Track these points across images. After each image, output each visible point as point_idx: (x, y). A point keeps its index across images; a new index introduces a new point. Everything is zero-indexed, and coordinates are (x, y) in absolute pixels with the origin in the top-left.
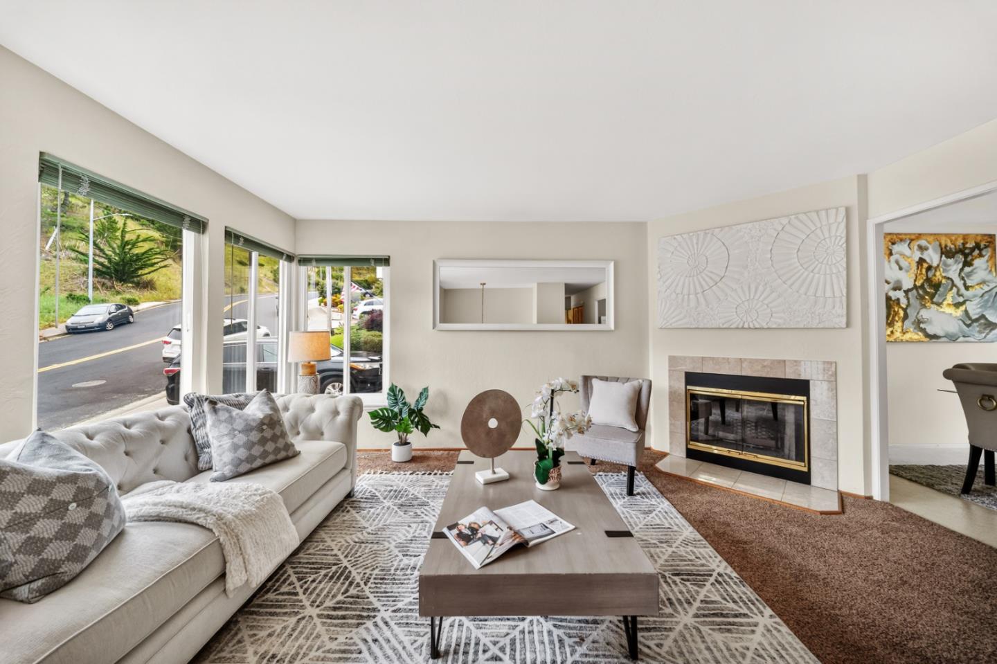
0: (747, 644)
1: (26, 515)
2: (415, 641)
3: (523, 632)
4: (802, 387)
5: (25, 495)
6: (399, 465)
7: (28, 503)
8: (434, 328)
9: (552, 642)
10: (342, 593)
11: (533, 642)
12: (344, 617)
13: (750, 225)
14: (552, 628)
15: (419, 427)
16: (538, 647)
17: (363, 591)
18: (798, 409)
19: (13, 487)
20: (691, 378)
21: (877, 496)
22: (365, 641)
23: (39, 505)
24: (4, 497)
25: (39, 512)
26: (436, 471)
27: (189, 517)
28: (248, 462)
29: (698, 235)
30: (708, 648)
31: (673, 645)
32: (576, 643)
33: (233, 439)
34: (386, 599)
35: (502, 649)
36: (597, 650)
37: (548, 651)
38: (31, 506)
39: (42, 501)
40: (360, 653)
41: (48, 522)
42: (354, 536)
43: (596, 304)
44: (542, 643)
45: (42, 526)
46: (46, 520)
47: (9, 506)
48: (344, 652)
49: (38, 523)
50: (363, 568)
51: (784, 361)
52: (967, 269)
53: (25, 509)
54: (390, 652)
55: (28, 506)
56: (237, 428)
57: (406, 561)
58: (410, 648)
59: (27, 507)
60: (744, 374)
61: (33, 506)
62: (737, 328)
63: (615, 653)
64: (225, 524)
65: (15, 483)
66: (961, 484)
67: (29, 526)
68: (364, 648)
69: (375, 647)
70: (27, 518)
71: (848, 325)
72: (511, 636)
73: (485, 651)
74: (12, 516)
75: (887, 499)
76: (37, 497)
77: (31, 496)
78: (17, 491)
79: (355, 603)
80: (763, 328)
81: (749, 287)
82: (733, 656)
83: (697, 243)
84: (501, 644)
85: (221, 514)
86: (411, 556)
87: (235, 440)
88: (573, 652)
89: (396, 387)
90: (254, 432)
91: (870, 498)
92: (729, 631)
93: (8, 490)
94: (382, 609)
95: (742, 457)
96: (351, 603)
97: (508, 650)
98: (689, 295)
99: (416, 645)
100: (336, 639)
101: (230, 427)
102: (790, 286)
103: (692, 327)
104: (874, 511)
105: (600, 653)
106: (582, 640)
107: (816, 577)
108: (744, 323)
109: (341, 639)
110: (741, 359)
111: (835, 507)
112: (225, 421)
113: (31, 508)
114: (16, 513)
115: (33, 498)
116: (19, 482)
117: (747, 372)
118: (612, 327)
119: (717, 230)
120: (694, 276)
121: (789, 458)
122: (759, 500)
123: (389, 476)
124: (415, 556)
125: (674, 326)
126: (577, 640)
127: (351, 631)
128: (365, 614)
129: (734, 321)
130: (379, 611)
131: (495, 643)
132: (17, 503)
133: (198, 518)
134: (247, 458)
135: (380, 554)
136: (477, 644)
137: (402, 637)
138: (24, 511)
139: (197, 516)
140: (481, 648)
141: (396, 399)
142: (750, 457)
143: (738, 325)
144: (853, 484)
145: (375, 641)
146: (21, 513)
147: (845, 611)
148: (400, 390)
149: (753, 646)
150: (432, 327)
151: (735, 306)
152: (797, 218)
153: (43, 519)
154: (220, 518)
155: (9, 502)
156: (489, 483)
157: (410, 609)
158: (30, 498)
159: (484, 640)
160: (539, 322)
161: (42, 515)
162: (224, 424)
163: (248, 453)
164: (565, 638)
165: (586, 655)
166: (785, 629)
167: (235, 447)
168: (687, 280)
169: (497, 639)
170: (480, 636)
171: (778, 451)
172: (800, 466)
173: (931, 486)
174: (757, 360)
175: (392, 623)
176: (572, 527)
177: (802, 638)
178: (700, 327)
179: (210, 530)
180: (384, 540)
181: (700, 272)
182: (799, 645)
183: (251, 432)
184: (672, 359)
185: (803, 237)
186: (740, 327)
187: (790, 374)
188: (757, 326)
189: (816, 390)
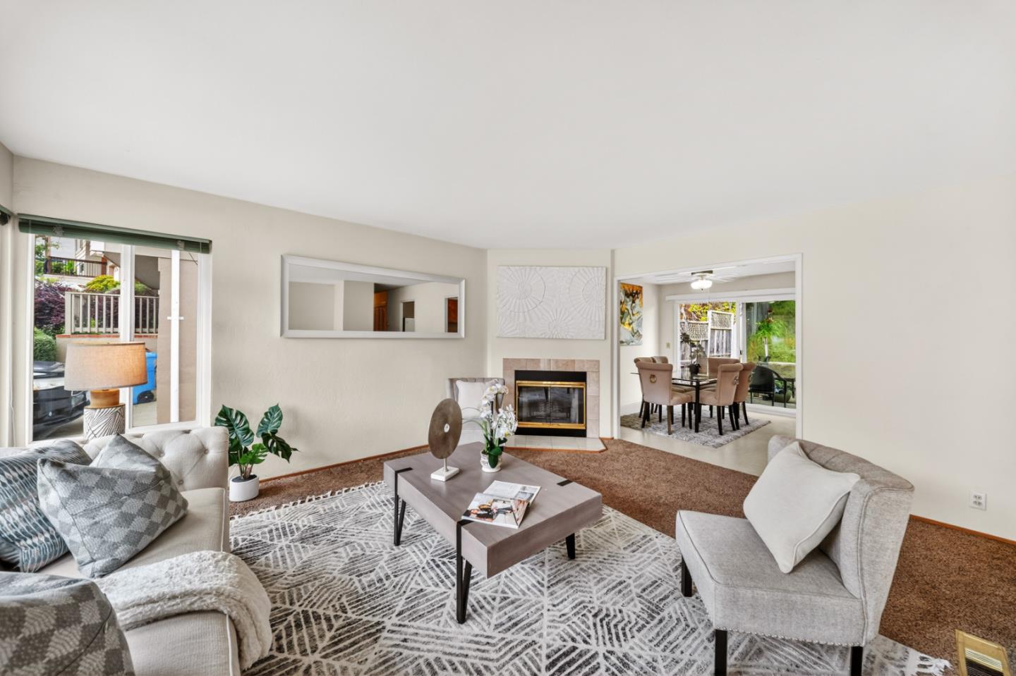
0: (612, 528)
1: (63, 658)
2: (439, 621)
3: (506, 577)
4: (581, 377)
5: (56, 632)
6: (248, 504)
7: (61, 642)
8: (281, 335)
9: (528, 573)
10: (328, 630)
11: (517, 579)
12: (354, 643)
13: (558, 268)
14: (523, 566)
15: (280, 453)
16: (523, 579)
17: (347, 618)
18: (581, 390)
19: (40, 625)
20: (520, 375)
21: (616, 437)
22: (397, 646)
23: (75, 640)
24: (29, 644)
25: (77, 648)
26: (308, 498)
27: (175, 608)
28: (149, 534)
29: (526, 269)
30: (600, 537)
31: (585, 543)
32: (541, 566)
33: (120, 508)
34: (380, 611)
35: (503, 592)
36: (554, 564)
37: (531, 579)
38: (66, 645)
39: (75, 632)
40: (401, 654)
41: (93, 657)
42: (277, 585)
43: (401, 306)
44: (523, 576)
45: (87, 665)
46: (88, 655)
47: (38, 655)
48: (384, 662)
49: (82, 663)
50: (327, 602)
51: (574, 360)
52: (634, 305)
53: (60, 651)
54: (426, 639)
55: (63, 645)
56: (122, 492)
57: (365, 580)
58: (440, 628)
59: (61, 648)
60: (552, 370)
61: (68, 643)
62: (549, 338)
63: (562, 561)
64: (228, 596)
65: (39, 619)
66: (641, 424)
67: (73, 671)
68: (400, 650)
69: (409, 644)
70: (66, 662)
71: (605, 338)
72: (502, 582)
73: (494, 599)
74: (45, 668)
75: (620, 438)
76: (69, 629)
77: (61, 630)
78: (45, 629)
79: (353, 629)
80: (563, 339)
81: (556, 310)
82: (611, 536)
84: (500, 590)
85: (219, 588)
86: (366, 573)
87: (124, 509)
88: (544, 572)
89: (231, 410)
90: (150, 493)
91: (613, 439)
92: (602, 525)
93: (33, 633)
94: (385, 619)
95: (551, 427)
96: (348, 631)
97: (507, 590)
98: (519, 312)
99: (441, 624)
100: (366, 660)
101: (110, 493)
102: (579, 312)
103: (521, 337)
104: (618, 445)
105: (557, 564)
106: (543, 563)
107: (616, 485)
108: (553, 335)
109: (372, 657)
111: (602, 447)
112: (98, 487)
113: (68, 647)
114: (49, 661)
115: (66, 633)
116: (43, 616)
117: (553, 368)
118: (463, 336)
119: (538, 268)
120: (523, 298)
121: (575, 422)
122: (569, 451)
123: (247, 518)
124: (371, 572)
125: (508, 335)
126: (541, 564)
127: (374, 648)
128: (373, 630)
129: (547, 333)
130: (383, 622)
131: (496, 592)
132: (48, 646)
133: (192, 604)
134: (148, 529)
135: (330, 586)
136: (485, 598)
137: (424, 625)
138: (59, 655)
139: (188, 603)
140: (490, 600)
141: (231, 425)
142: (555, 426)
143: (550, 335)
144: (606, 434)
145: (405, 640)
146: (56, 658)
147: (635, 497)
148: (238, 413)
149: (614, 527)
150: (279, 335)
151: (549, 323)
152: (583, 269)
153: (86, 655)
154: (219, 593)
155: (36, 649)
156: (449, 479)
157: (412, 607)
158: (61, 634)
159: (487, 595)
160: (346, 329)
161: (83, 651)
162: (98, 491)
163: (147, 521)
164: (534, 567)
165: (551, 569)
166: (621, 514)
167: (126, 519)
168: (518, 301)
169: (495, 589)
170: (482, 593)
171: (567, 419)
172: (581, 427)
173: (630, 427)
175: (406, 622)
176: (539, 488)
177: (628, 515)
178: (526, 337)
179: (215, 611)
180: (321, 574)
181: (527, 297)
182: (630, 519)
183: (147, 493)
184: (506, 361)
185: (586, 282)
186: (551, 337)
187: (577, 368)
188: (561, 337)
189: (590, 378)
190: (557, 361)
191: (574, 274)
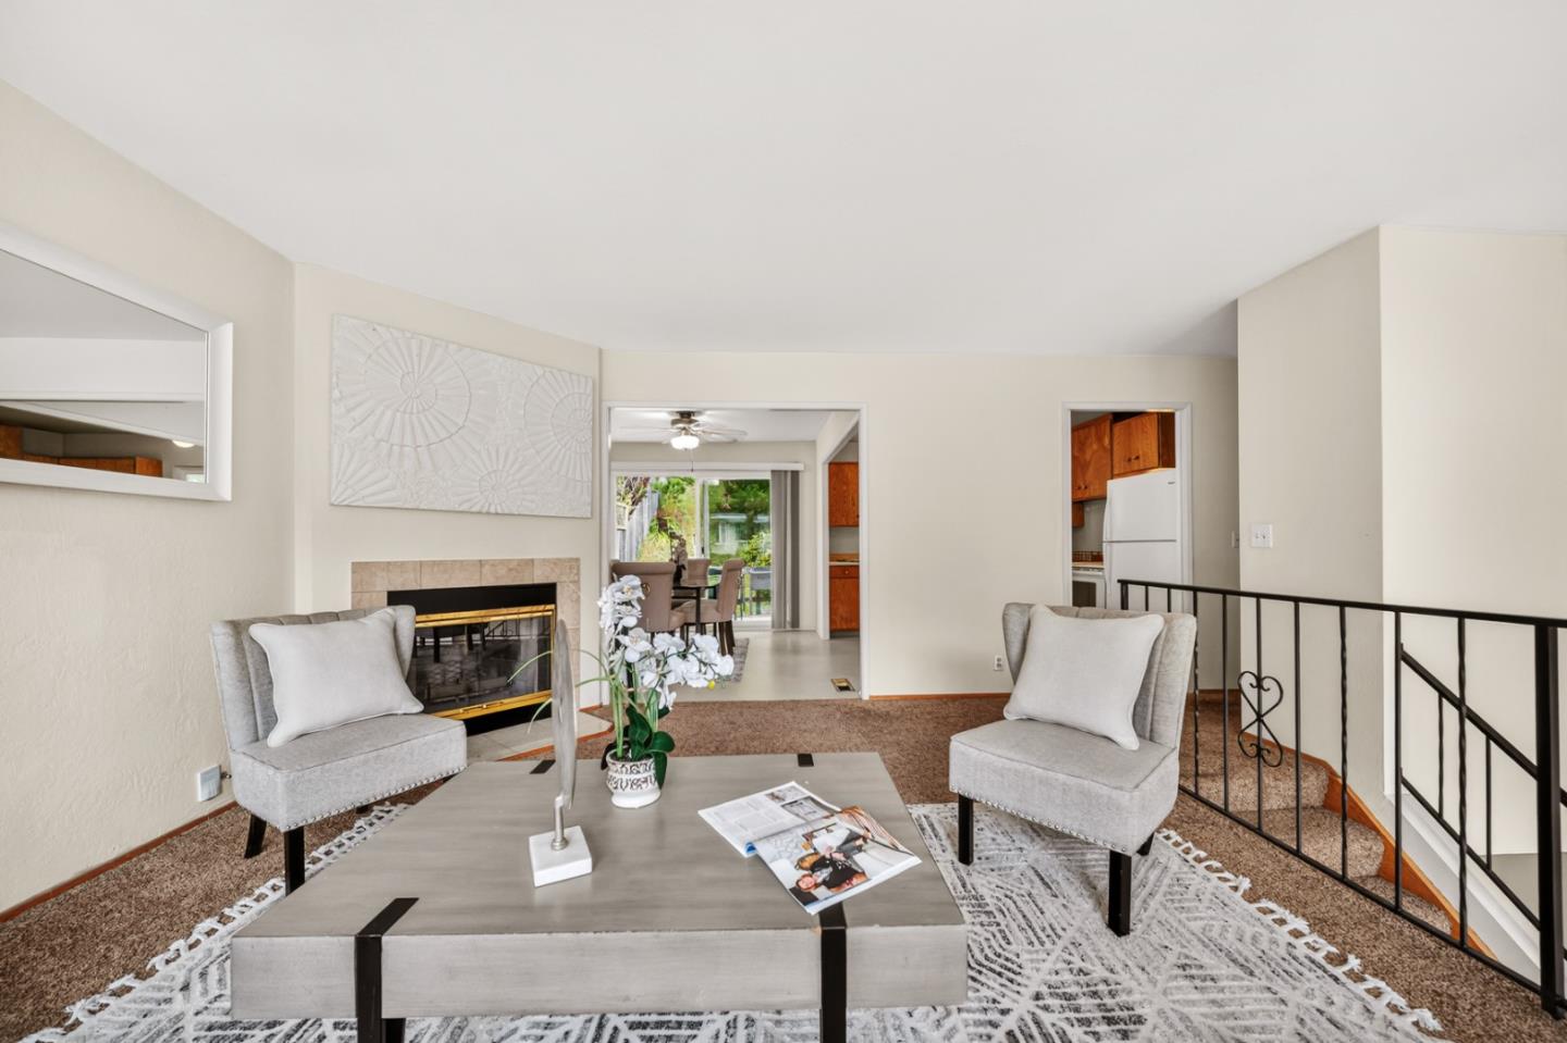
4: (544, 594)
13: (500, 359)
18: (546, 620)
29: (421, 341)
51: (532, 560)
60: (485, 584)
62: (479, 513)
71: (592, 516)
80: (514, 515)
81: (497, 452)
83: (419, 355)
98: (402, 446)
102: (543, 461)
103: (406, 506)
108: (490, 505)
110: (480, 561)
118: (228, 496)
120: (412, 413)
125: (370, 501)
129: (476, 500)
143: (483, 507)
151: (478, 478)
152: (551, 372)
168: (398, 417)
174: (502, 562)
178: (422, 507)
181: (424, 410)
184: (358, 568)
185: (557, 400)
186: (484, 510)
187: (538, 577)
188: (506, 511)
189: (562, 595)
190: (494, 564)
191: (535, 379)
